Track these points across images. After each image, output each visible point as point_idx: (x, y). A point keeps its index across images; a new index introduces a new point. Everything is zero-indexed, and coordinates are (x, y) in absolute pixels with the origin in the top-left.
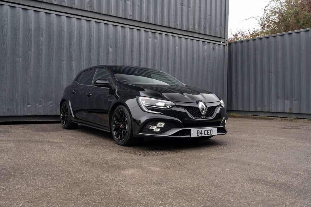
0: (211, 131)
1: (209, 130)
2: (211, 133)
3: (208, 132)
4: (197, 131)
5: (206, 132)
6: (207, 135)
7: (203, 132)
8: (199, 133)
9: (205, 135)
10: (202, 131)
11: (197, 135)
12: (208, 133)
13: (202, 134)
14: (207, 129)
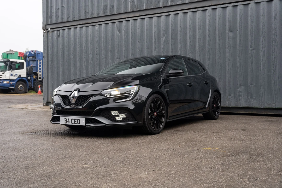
0: (79, 120)
1: (76, 119)
2: (79, 123)
3: (75, 121)
4: (65, 119)
5: (73, 121)
6: (74, 124)
7: (70, 121)
8: (66, 121)
9: (72, 123)
10: (69, 119)
11: (65, 123)
12: (75, 123)
13: (69, 122)
14: (74, 118)
